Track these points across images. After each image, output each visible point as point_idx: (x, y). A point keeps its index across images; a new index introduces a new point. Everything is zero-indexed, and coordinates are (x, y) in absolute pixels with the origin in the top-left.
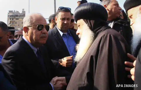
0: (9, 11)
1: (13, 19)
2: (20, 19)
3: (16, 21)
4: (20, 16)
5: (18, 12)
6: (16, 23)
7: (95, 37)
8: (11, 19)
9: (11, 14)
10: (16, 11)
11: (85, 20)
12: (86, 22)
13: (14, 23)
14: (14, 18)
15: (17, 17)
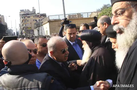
0: (21, 10)
1: (25, 18)
2: (31, 17)
3: (28, 19)
4: (31, 14)
5: (29, 10)
6: (28, 21)
7: (92, 52)
8: (23, 18)
9: (23, 13)
10: (26, 10)
11: (87, 42)
12: (88, 43)
13: (26, 21)
14: (26, 16)
15: (28, 16)
